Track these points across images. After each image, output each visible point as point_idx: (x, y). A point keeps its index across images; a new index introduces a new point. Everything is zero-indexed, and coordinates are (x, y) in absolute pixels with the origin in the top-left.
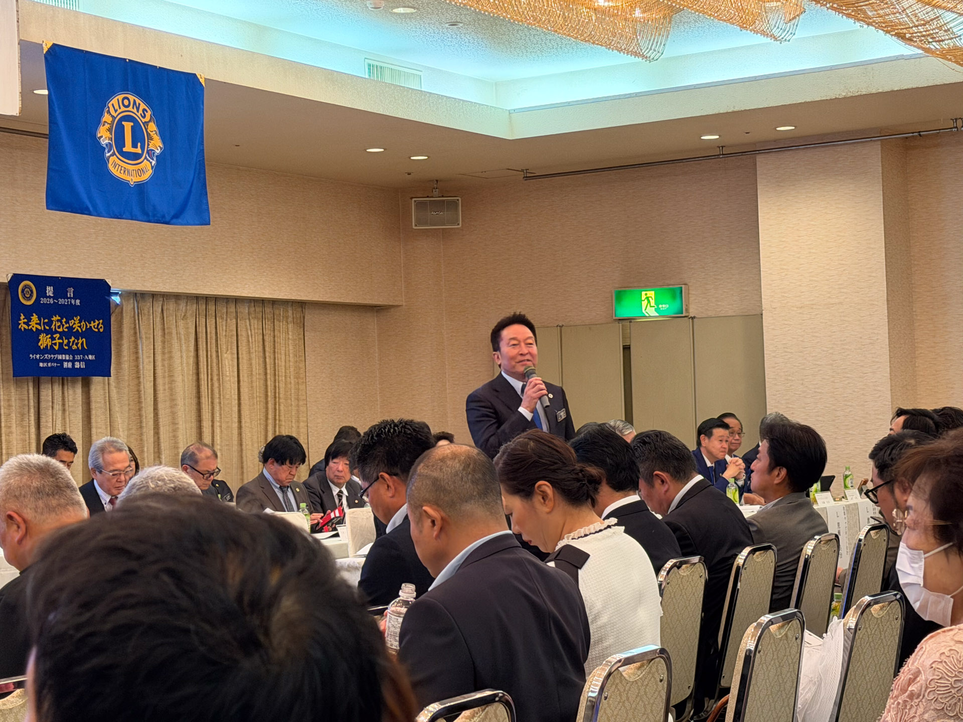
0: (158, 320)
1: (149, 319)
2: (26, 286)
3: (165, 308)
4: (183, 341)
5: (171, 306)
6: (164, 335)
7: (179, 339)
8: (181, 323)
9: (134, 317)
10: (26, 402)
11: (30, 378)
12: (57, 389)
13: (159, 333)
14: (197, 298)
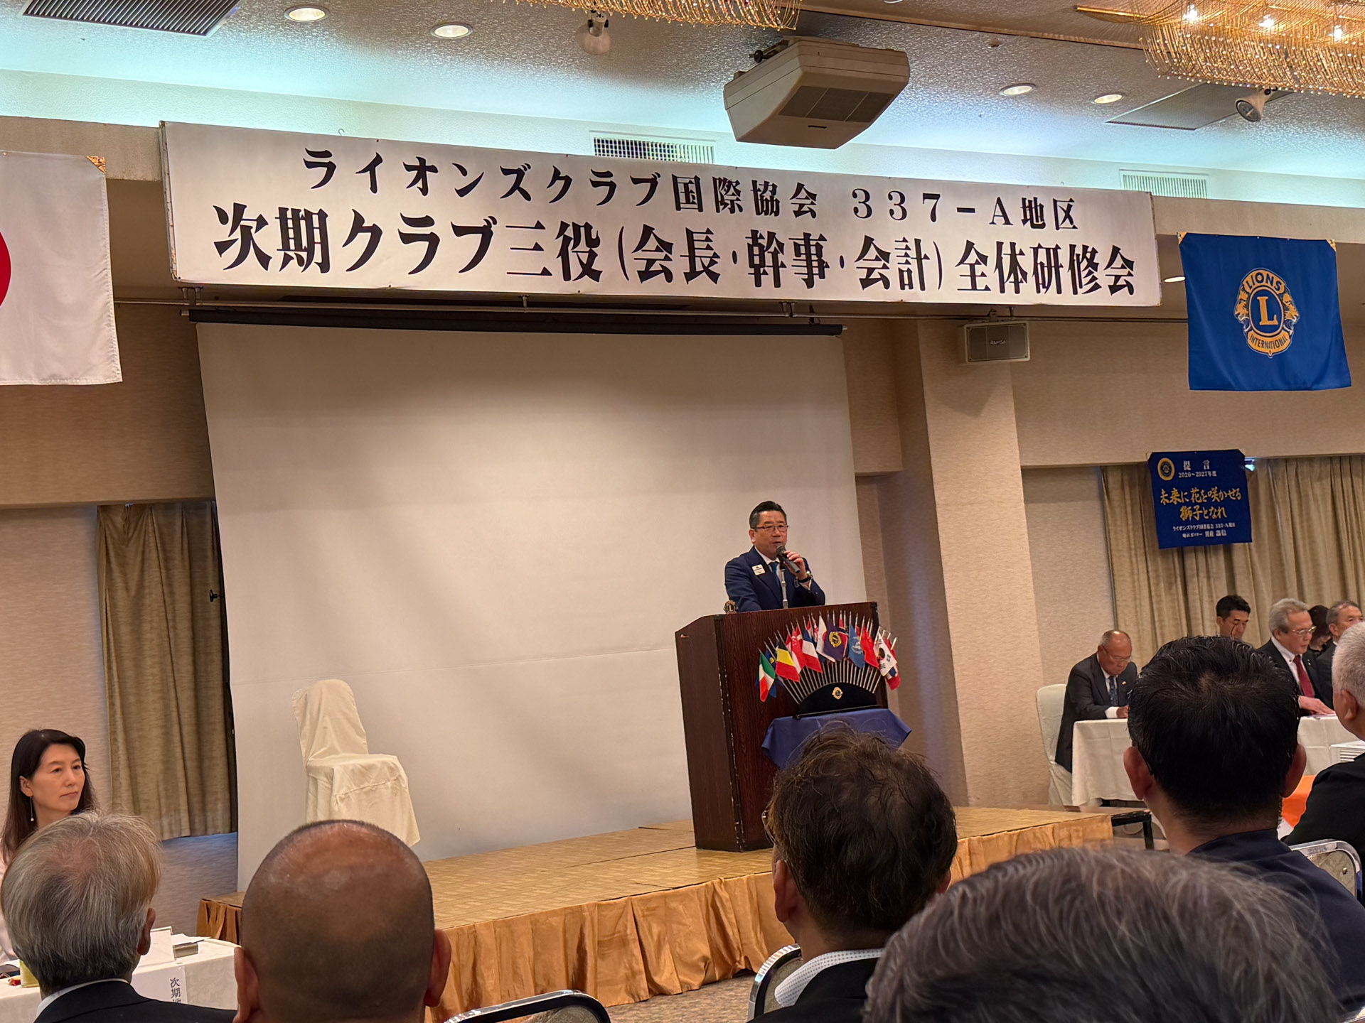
0: (1293, 483)
1: (1284, 484)
2: (1165, 463)
3: (1299, 471)
4: (1320, 502)
5: (1305, 468)
6: (1300, 497)
7: (1316, 500)
8: (1317, 485)
9: (1269, 483)
10: (1173, 572)
11: (1175, 549)
12: (1201, 558)
13: (1294, 496)
14: (1331, 458)
